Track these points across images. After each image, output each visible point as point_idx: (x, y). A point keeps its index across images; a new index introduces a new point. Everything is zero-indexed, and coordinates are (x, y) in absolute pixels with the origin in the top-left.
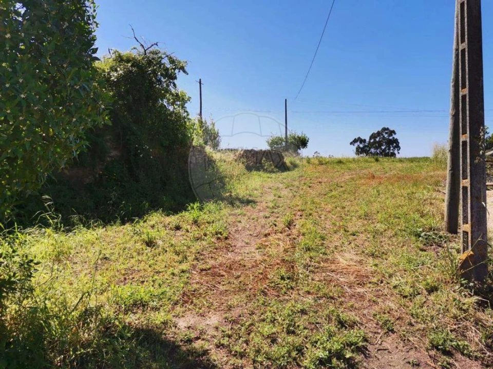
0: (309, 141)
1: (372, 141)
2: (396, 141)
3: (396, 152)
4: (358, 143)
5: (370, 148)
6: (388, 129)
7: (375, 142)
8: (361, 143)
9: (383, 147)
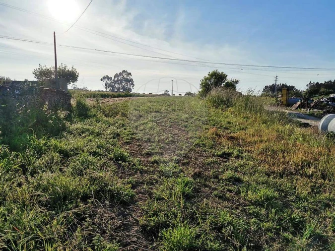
0: (79, 75)
1: (116, 79)
2: (131, 80)
3: (132, 88)
4: (106, 80)
5: (115, 84)
6: (126, 72)
7: (118, 80)
8: (108, 79)
9: (123, 84)
